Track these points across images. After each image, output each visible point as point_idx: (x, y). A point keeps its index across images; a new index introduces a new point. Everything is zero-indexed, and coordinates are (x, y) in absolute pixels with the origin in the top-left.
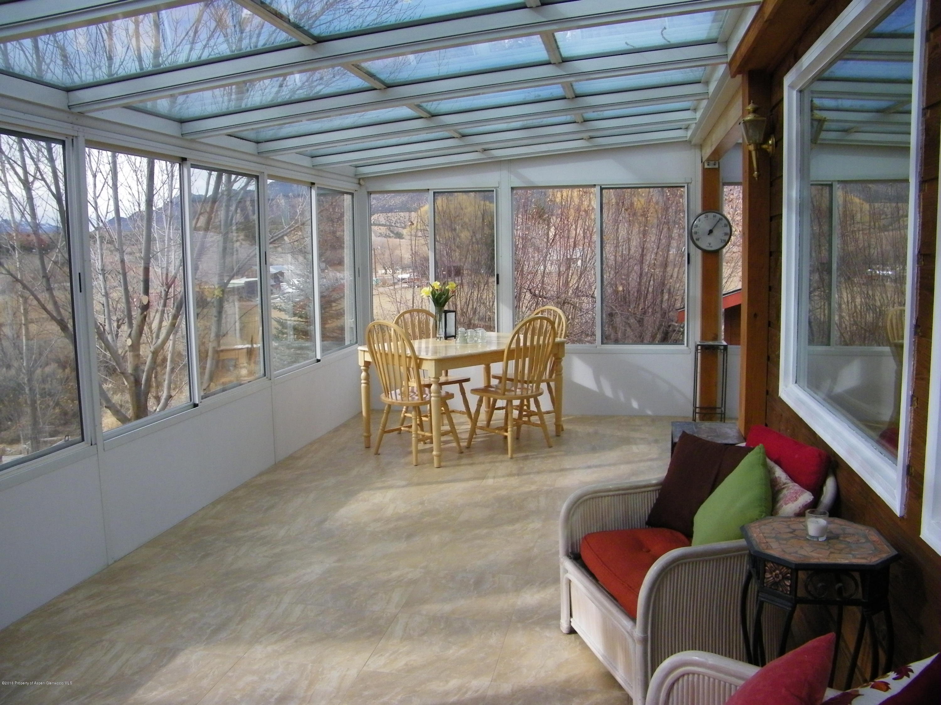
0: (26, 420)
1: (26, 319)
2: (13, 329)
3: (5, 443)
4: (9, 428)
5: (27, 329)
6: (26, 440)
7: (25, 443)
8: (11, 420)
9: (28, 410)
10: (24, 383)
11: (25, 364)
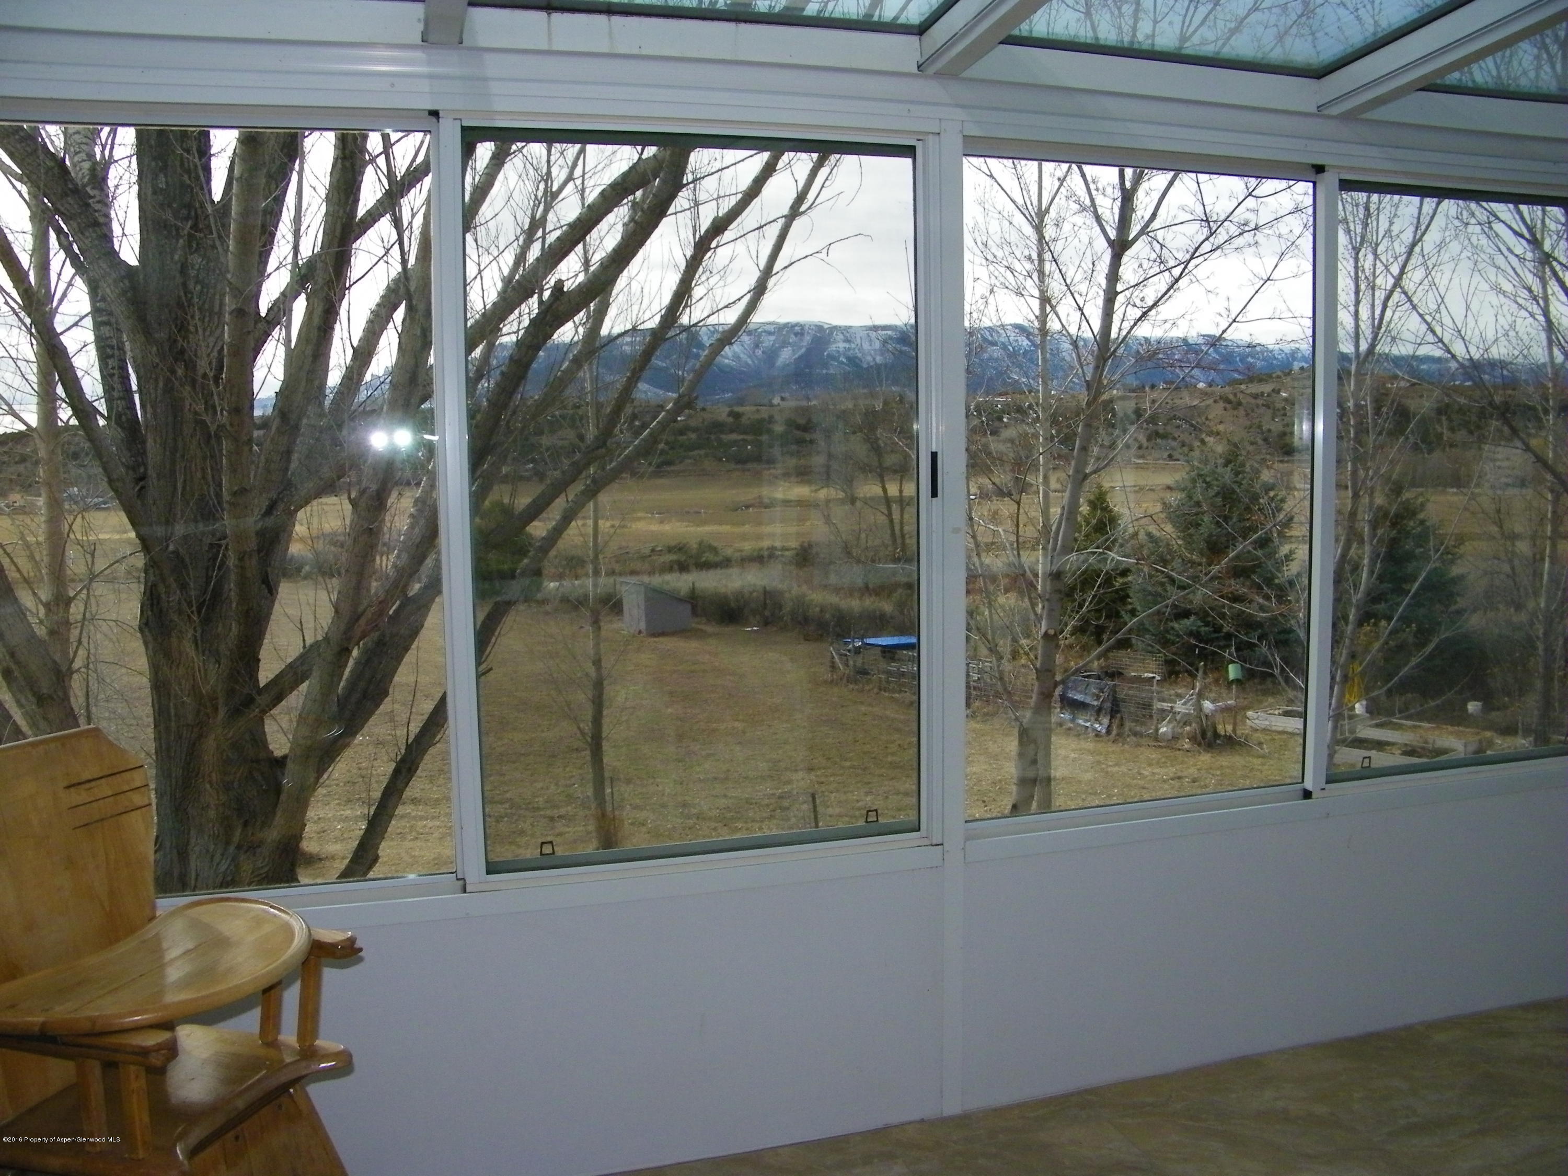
0: (1532, 701)
1: (1554, 531)
2: (1535, 545)
3: (1496, 731)
4: (1505, 707)
5: (1554, 546)
6: (1527, 732)
7: (1524, 737)
8: (1509, 694)
9: (1539, 684)
10: (1538, 638)
11: (1542, 605)
